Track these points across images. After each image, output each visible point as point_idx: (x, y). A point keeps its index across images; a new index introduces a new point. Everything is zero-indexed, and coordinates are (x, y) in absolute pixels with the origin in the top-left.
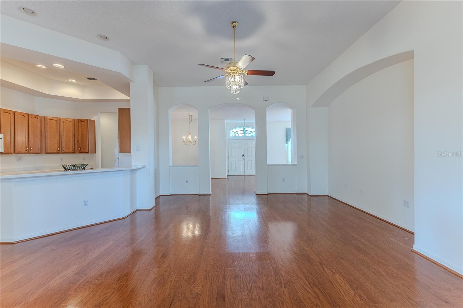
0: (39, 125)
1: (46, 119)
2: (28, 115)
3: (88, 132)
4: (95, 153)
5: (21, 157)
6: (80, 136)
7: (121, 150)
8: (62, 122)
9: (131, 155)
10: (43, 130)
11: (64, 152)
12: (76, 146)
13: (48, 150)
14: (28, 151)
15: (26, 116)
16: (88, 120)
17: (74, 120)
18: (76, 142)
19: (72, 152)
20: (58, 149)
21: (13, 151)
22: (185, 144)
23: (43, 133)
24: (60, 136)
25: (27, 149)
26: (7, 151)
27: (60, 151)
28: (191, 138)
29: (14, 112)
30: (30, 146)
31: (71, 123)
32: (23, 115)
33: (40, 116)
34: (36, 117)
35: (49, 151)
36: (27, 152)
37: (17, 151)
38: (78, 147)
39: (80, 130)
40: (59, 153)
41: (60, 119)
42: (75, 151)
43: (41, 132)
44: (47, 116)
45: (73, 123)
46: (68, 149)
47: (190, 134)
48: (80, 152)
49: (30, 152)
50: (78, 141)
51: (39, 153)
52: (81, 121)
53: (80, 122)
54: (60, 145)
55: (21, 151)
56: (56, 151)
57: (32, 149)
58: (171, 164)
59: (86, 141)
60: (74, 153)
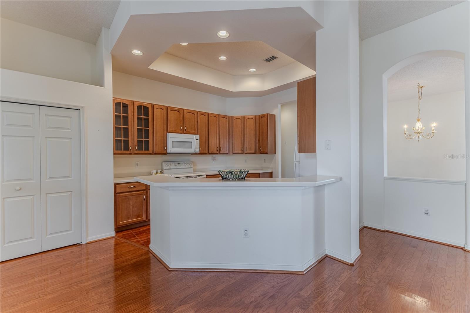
0: (228, 125)
1: (233, 118)
2: (219, 115)
3: (268, 128)
4: (275, 154)
5: (215, 157)
6: (261, 134)
7: (301, 150)
8: (246, 120)
9: (316, 157)
10: (231, 130)
11: (246, 152)
12: (257, 145)
13: (234, 151)
14: (219, 151)
15: (218, 117)
16: (267, 114)
17: (256, 116)
18: (257, 141)
19: (254, 152)
20: (242, 149)
21: (207, 152)
22: (409, 139)
23: (231, 133)
24: (244, 135)
25: (218, 149)
26: (202, 151)
27: (244, 152)
28: (421, 127)
29: (208, 114)
30: (220, 146)
31: (253, 120)
32: (214, 116)
33: (228, 116)
34: (225, 117)
35: (236, 152)
36: (217, 152)
37: (210, 152)
38: (259, 147)
39: (261, 128)
40: (242, 153)
41: (243, 117)
42: (256, 152)
43: (229, 132)
44: (233, 116)
45: (255, 120)
46: (250, 149)
47: (419, 120)
48: (261, 152)
49: (221, 152)
50: (259, 140)
51: (227, 154)
52: (262, 117)
53: (260, 118)
54: (243, 145)
55: (213, 152)
56: (240, 152)
57: (221, 149)
58: (386, 175)
59: (266, 138)
60: (255, 153)
